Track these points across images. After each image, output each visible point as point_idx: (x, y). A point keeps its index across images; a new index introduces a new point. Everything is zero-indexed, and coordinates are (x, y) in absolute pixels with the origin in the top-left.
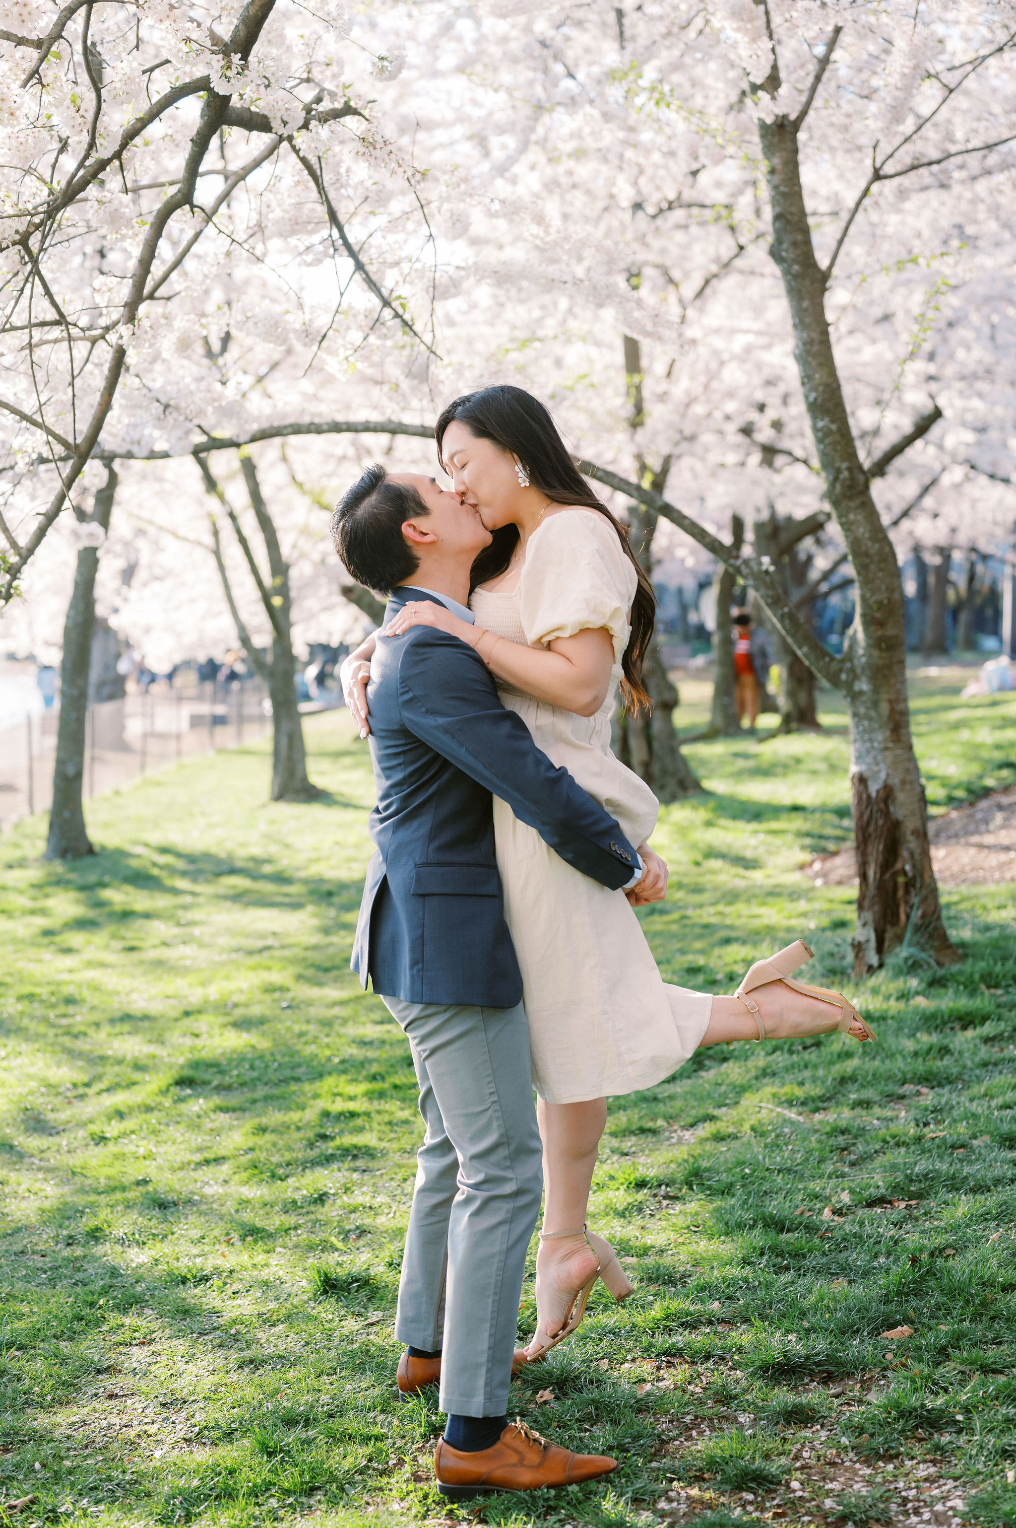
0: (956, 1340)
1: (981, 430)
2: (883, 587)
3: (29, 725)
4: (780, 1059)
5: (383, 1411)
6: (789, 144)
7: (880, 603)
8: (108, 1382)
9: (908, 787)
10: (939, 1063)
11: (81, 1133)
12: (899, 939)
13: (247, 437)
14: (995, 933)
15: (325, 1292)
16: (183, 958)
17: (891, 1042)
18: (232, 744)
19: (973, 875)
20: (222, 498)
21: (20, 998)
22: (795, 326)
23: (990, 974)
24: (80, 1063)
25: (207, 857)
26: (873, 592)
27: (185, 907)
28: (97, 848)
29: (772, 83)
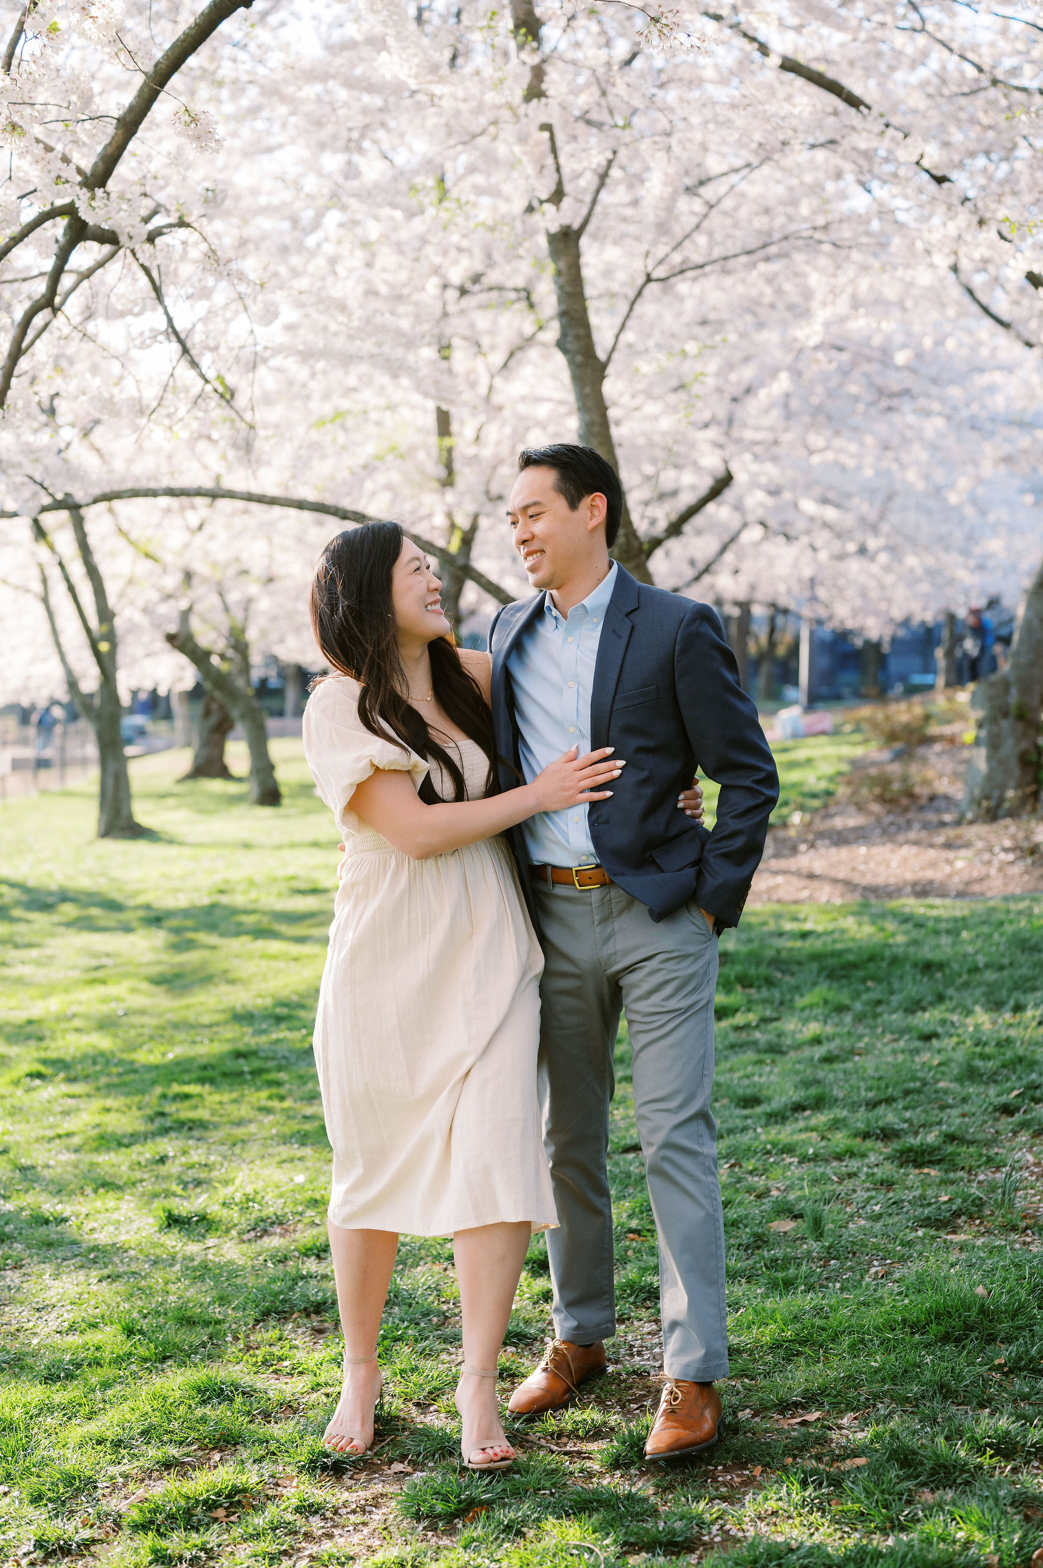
1: (774, 492)
6: (572, 250)
13: (90, 500)
15: (169, 1225)
16: (23, 976)
18: (55, 787)
20: (51, 547)
22: (579, 409)
23: (745, 977)
29: (558, 196)
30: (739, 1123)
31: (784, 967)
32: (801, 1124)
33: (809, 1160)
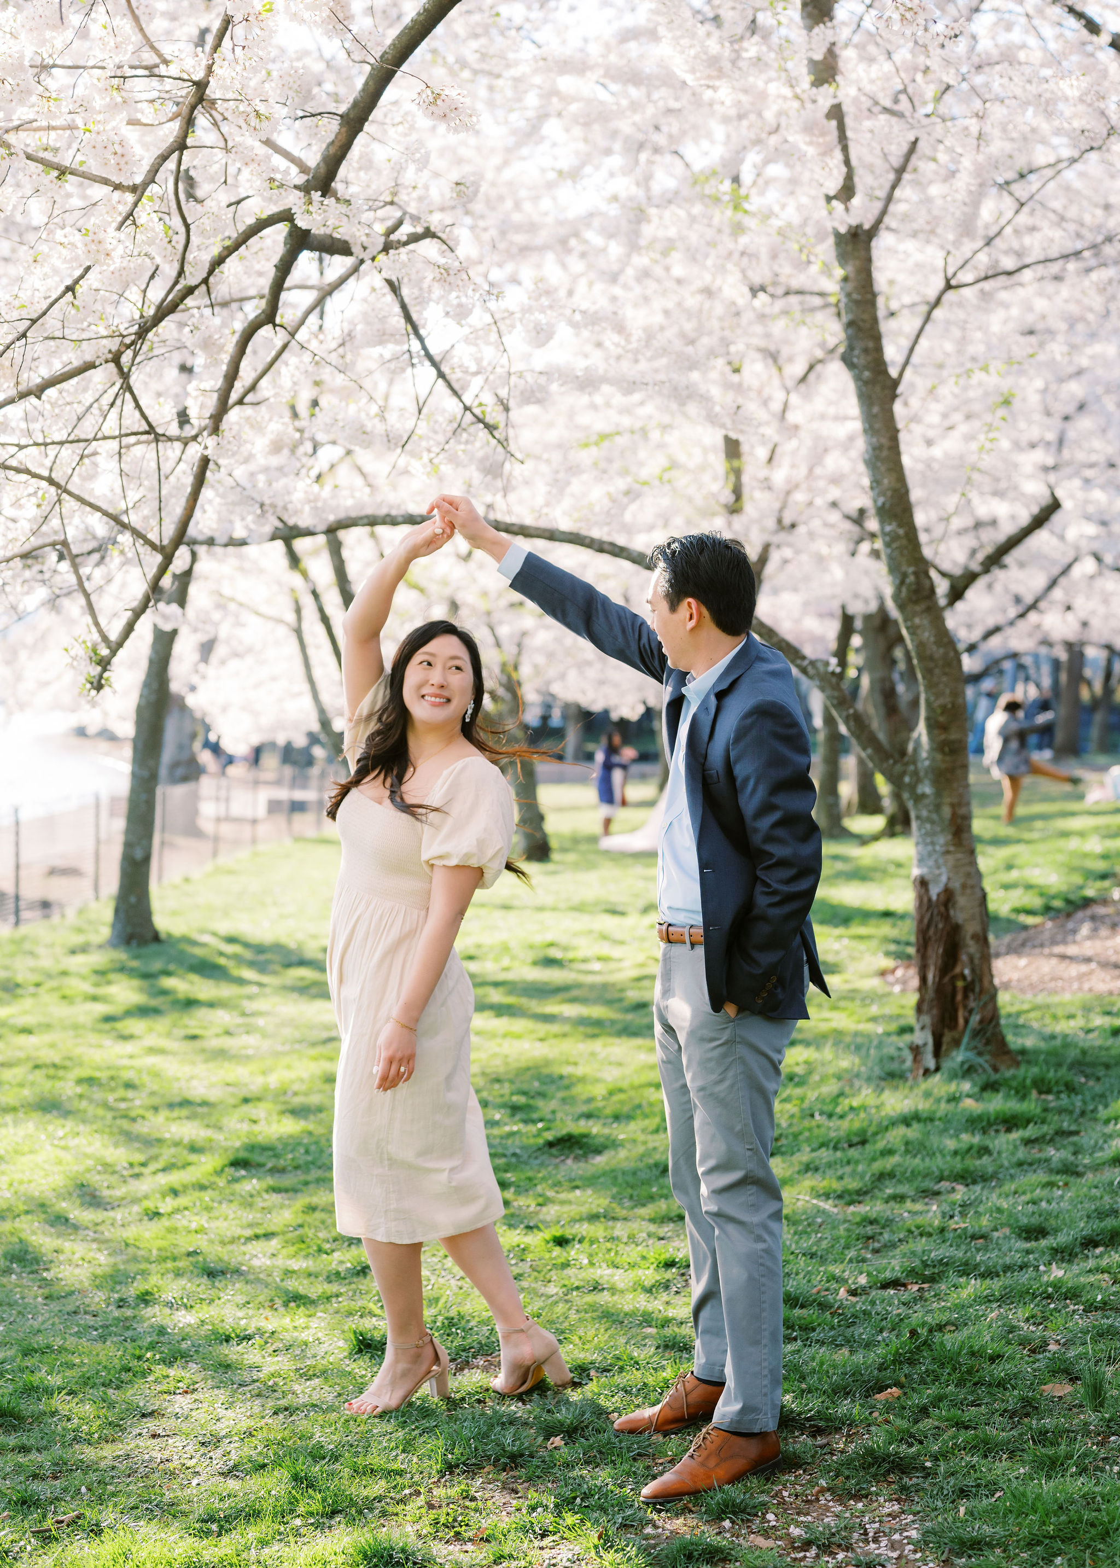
0: (937, 1401)
1: (1104, 523)
2: (948, 691)
3: (97, 806)
4: (825, 1155)
5: (404, 1451)
6: (863, 253)
7: (944, 707)
8: (151, 1425)
9: (968, 891)
10: (978, 1162)
11: (136, 1209)
12: (957, 1043)
13: (323, 528)
14: (1058, 1042)
15: (360, 1351)
16: (245, 1048)
17: (934, 1141)
18: (311, 833)
19: (1052, 985)
20: (305, 574)
21: (80, 1081)
22: (864, 430)
23: (1043, 1080)
24: (137, 1145)
25: (278, 948)
26: (938, 695)
27: (250, 997)
28: (163, 936)
29: (847, 191)
30: (1018, 1258)
31: (1088, 1071)
32: (1091, 1264)
33: (1096, 1309)
